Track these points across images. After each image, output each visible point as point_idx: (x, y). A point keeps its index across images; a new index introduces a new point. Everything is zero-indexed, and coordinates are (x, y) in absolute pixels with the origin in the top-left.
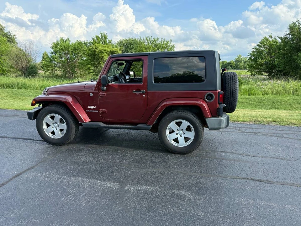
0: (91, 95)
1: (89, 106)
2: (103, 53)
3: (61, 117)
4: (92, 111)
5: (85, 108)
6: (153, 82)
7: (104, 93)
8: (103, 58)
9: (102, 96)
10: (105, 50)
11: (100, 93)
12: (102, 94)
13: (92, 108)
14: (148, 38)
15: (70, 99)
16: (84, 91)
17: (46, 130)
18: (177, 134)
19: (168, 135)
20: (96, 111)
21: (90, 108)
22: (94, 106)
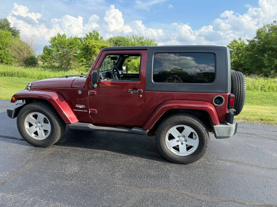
0: (80, 92)
1: (76, 105)
2: (96, 48)
3: (45, 117)
4: (81, 111)
5: (73, 107)
6: (153, 81)
7: (94, 91)
8: (95, 52)
9: (92, 95)
10: (97, 45)
11: (91, 91)
12: (92, 92)
13: (80, 107)
14: (135, 37)
15: (55, 96)
16: (72, 87)
17: (28, 130)
18: (178, 141)
19: (167, 141)
20: (84, 111)
21: (78, 107)
22: (82, 105)
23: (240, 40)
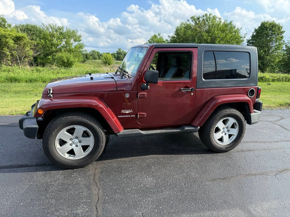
0: (127, 96)
1: (122, 110)
2: (7, 38)
3: (86, 129)
4: (127, 116)
5: (117, 113)
6: (203, 78)
7: (145, 93)
10: (9, 35)
11: (140, 93)
12: (143, 95)
13: (127, 112)
16: (117, 91)
17: (60, 150)
18: (222, 133)
20: (132, 116)
21: (125, 112)
22: (130, 110)
23: (159, 35)
